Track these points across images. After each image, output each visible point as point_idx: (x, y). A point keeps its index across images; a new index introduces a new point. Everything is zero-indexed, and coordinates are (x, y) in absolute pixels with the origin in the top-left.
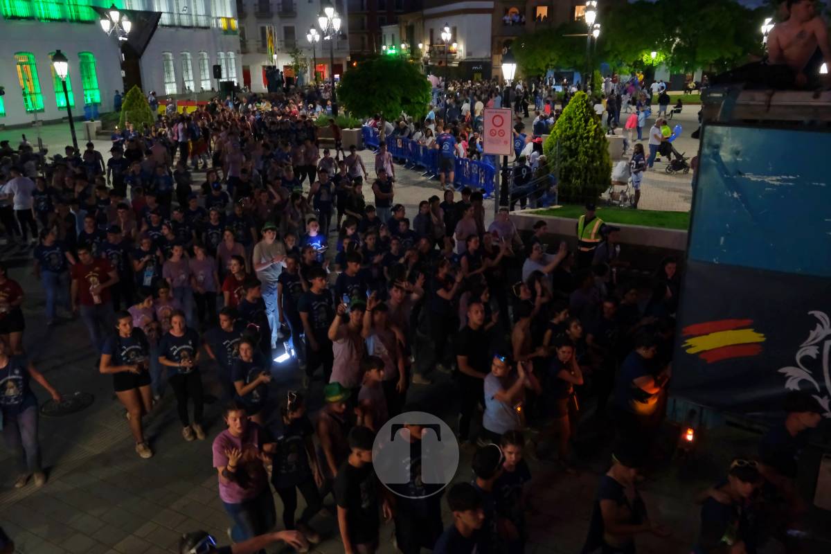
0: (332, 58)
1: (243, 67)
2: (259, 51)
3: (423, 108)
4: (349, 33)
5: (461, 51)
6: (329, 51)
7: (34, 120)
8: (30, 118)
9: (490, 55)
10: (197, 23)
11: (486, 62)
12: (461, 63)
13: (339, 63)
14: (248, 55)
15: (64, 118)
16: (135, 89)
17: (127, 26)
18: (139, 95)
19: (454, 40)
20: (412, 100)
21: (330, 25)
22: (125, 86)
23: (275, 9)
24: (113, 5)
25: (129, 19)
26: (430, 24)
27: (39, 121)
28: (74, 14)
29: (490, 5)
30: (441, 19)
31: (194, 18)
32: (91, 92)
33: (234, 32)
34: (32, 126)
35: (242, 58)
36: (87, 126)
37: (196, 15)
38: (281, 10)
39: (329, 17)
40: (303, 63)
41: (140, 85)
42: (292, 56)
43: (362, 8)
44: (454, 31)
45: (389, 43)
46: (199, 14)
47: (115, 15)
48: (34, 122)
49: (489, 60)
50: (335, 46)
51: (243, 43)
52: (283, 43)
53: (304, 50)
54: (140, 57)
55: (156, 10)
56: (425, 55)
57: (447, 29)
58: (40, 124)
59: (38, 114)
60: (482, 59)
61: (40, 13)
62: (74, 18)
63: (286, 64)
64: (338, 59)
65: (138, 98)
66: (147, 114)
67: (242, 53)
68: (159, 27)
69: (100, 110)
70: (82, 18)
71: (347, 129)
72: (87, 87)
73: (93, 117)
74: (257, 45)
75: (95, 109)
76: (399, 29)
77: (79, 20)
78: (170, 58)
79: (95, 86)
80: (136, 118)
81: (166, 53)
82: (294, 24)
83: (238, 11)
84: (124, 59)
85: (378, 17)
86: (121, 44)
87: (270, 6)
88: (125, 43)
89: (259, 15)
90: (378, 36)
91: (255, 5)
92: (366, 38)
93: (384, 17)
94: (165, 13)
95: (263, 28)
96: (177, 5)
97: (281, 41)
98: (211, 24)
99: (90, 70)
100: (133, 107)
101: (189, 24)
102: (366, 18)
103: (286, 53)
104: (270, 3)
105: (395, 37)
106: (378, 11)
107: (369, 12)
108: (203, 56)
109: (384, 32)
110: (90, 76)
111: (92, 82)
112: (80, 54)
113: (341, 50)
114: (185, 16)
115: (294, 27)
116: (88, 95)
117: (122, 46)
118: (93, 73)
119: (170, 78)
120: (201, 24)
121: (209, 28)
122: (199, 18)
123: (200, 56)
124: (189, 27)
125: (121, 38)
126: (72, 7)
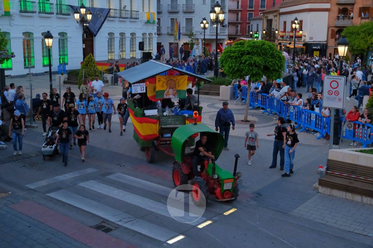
0: (217, 40)
1: (158, 43)
2: (168, 34)
3: (278, 74)
4: (228, 23)
5: (305, 36)
6: (216, 34)
7: (28, 73)
8: (26, 71)
9: (326, 39)
10: (131, 16)
11: (323, 44)
12: (306, 44)
13: (221, 42)
14: (161, 36)
15: (46, 72)
16: (90, 56)
17: (89, 17)
18: (92, 59)
19: (301, 29)
20: (271, 69)
21: (217, 18)
22: (84, 54)
23: (180, 9)
24: (83, 4)
25: (91, 14)
26: (283, 18)
27: (31, 73)
28: (59, 10)
29: (327, 6)
30: (291, 14)
31: (130, 12)
32: (63, 57)
33: (154, 21)
34: (26, 77)
35: (158, 37)
36: (60, 77)
37: (131, 11)
38: (185, 8)
39: (217, 12)
40: (196, 41)
41: (93, 54)
42: (189, 37)
43: (238, 7)
44: (301, 23)
45: (255, 29)
46: (133, 10)
47: (83, 11)
48: (28, 74)
49: (326, 43)
50: (219, 32)
51: (159, 29)
52: (184, 29)
53: (197, 33)
54: (95, 36)
55: (108, 8)
56: (279, 38)
57: (296, 22)
58: (32, 75)
59: (31, 69)
60: (320, 42)
61: (40, 9)
63: (185, 42)
64: (220, 40)
65: (92, 61)
66: (96, 71)
67: (157, 35)
68: (108, 18)
69: (68, 68)
70: (63, 12)
71: (224, 86)
72: (61, 53)
73: (62, 72)
74: (168, 30)
75: (64, 67)
76: (262, 21)
77: (62, 14)
78: (113, 37)
79: (66, 53)
80: (89, 73)
81: (111, 34)
82: (193, 17)
83: (157, 9)
84: (85, 37)
85: (248, 13)
86: (85, 28)
87: (178, 6)
88: (87, 27)
89: (170, 11)
90: (247, 25)
91: (168, 5)
92: (239, 26)
93: (252, 13)
94: (112, 9)
95: (172, 19)
96: (120, 4)
97: (183, 27)
98: (140, 16)
99: (64, 43)
100: (88, 67)
101: (127, 16)
102: (240, 13)
103: (186, 35)
104: (178, 4)
105: (259, 26)
106: (248, 9)
107: (242, 9)
108: (133, 36)
109: (252, 23)
110: (64, 47)
111: (64, 51)
112: (60, 34)
113: (222, 34)
114: (124, 11)
115: (192, 19)
116: (61, 58)
117: (85, 29)
118: (66, 45)
119: (111, 49)
120: (134, 16)
121: (138, 19)
122: (133, 12)
123: (131, 36)
124: (126, 18)
125: (85, 24)
126: (58, 6)
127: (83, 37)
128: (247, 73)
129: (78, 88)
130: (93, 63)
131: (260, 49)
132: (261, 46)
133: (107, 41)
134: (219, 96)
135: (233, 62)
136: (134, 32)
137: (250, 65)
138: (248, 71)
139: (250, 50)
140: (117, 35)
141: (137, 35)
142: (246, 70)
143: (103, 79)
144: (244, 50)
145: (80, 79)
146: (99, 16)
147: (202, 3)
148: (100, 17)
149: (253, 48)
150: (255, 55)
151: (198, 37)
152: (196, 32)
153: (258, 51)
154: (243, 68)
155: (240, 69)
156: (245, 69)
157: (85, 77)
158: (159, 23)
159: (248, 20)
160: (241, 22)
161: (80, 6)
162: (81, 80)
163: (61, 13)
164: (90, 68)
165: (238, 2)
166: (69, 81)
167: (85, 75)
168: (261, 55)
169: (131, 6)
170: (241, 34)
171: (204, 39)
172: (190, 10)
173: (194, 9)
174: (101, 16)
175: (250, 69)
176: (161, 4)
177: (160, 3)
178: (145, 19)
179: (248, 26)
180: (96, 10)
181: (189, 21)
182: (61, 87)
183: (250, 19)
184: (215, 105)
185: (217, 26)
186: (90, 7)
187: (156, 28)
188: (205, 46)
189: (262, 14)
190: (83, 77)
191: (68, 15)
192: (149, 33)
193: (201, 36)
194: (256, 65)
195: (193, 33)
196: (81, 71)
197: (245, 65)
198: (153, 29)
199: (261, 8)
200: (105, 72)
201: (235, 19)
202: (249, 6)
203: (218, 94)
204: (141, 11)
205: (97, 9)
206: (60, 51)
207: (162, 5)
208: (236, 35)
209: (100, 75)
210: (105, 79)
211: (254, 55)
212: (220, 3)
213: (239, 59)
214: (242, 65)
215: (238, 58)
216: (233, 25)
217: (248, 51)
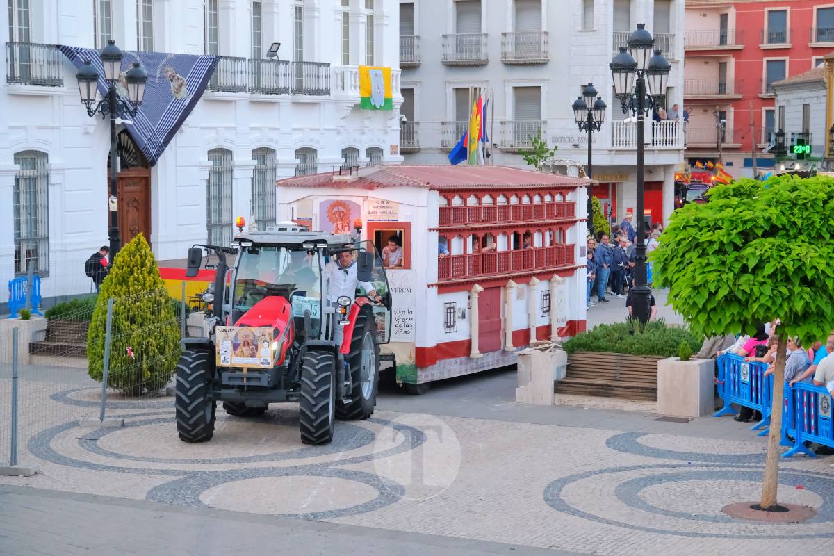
0: (641, 168)
4: (686, 101)
6: (635, 147)
10: (300, 82)
13: (657, 178)
14: (417, 158)
16: (138, 244)
18: (143, 258)
22: (113, 233)
23: (493, 51)
24: (111, 43)
28: (17, 64)
31: (293, 69)
32: (31, 246)
33: (388, 101)
36: (15, 331)
37: (300, 63)
38: (510, 49)
39: (640, 66)
41: (148, 234)
42: (530, 162)
43: (723, 39)
46: (306, 59)
50: (647, 138)
51: (407, 130)
52: (510, 128)
53: (560, 146)
54: (153, 163)
55: (208, 53)
62: (17, 74)
64: (653, 169)
65: (143, 265)
66: (159, 304)
67: (402, 153)
68: (207, 94)
69: (48, 289)
70: (35, 73)
71: (672, 361)
72: (24, 232)
73: (27, 307)
74: (443, 133)
75: (34, 288)
76: (823, 92)
77: (29, 79)
78: (226, 165)
79: (41, 232)
80: (131, 314)
81: (220, 154)
82: (543, 80)
83: (401, 53)
84: (119, 170)
85: (765, 60)
86: (117, 133)
87: (483, 40)
88: (126, 131)
89: (452, 58)
90: (764, 109)
91: (444, 36)
92: (731, 112)
93: (784, 61)
94: (226, 58)
95: (461, 92)
96: (257, 38)
97: (502, 123)
98: (332, 83)
99: (35, 193)
100: (128, 286)
101: (281, 85)
102: (731, 63)
103: (515, 153)
104: (484, 31)
105: (812, 114)
106: (766, 46)
107: (740, 47)
108: (305, 162)
109: (782, 98)
110: (36, 208)
111: (36, 221)
112: (19, 157)
113: (662, 147)
114: (272, 65)
115: (540, 87)
116: (23, 252)
117: (119, 135)
118: (41, 200)
119: (220, 214)
120: (308, 83)
121: (328, 92)
122: (306, 68)
123: (298, 161)
124: (278, 91)
125: (119, 121)
126: (17, 49)
127: (109, 166)
128: (768, 309)
129: (87, 371)
130: (149, 273)
131: (817, 213)
132: (825, 202)
133: (205, 184)
134: (655, 399)
135: (708, 265)
136: (312, 145)
137: (779, 277)
138: (774, 303)
139: (778, 217)
140: (243, 159)
141: (321, 157)
142: (763, 300)
143: (187, 335)
144: (754, 220)
145: (97, 336)
146: (174, 85)
147: (580, 28)
148: (178, 91)
149: (791, 208)
150: (801, 237)
151: (567, 162)
152: (555, 139)
153: (813, 223)
154: (752, 290)
155: (739, 295)
156: (762, 293)
157: (116, 329)
158: (407, 108)
159: (764, 91)
160: (739, 96)
161: (99, 47)
162: (101, 338)
163: (27, 78)
164: (137, 292)
165: (724, 18)
166: (53, 344)
167: (114, 321)
168: (824, 238)
169: (299, 42)
170: (738, 145)
171: (590, 170)
172: (532, 56)
173: (548, 53)
174: (181, 86)
175: (780, 292)
176: (416, 33)
177: (412, 28)
178: (355, 95)
179: (767, 111)
180: (161, 65)
181: (528, 96)
182: (20, 369)
183: (774, 84)
184: (639, 440)
185: (639, 118)
186: (138, 52)
187: (395, 125)
188: (595, 197)
189: (822, 65)
190: (109, 328)
191: (54, 86)
192: (370, 145)
193: (574, 157)
194: (806, 275)
195: (544, 144)
196: (99, 303)
197: (761, 279)
198: (386, 133)
199: (818, 40)
200: (193, 305)
201: (714, 86)
202: (770, 34)
203: (651, 393)
204: (336, 63)
205: (165, 60)
206: (18, 224)
207: (418, 37)
208: (717, 149)
209: (174, 319)
210: (192, 332)
211: (796, 237)
212: (650, 29)
213: (736, 254)
214: (745, 277)
215: (729, 249)
216: (705, 111)
217: (769, 220)
